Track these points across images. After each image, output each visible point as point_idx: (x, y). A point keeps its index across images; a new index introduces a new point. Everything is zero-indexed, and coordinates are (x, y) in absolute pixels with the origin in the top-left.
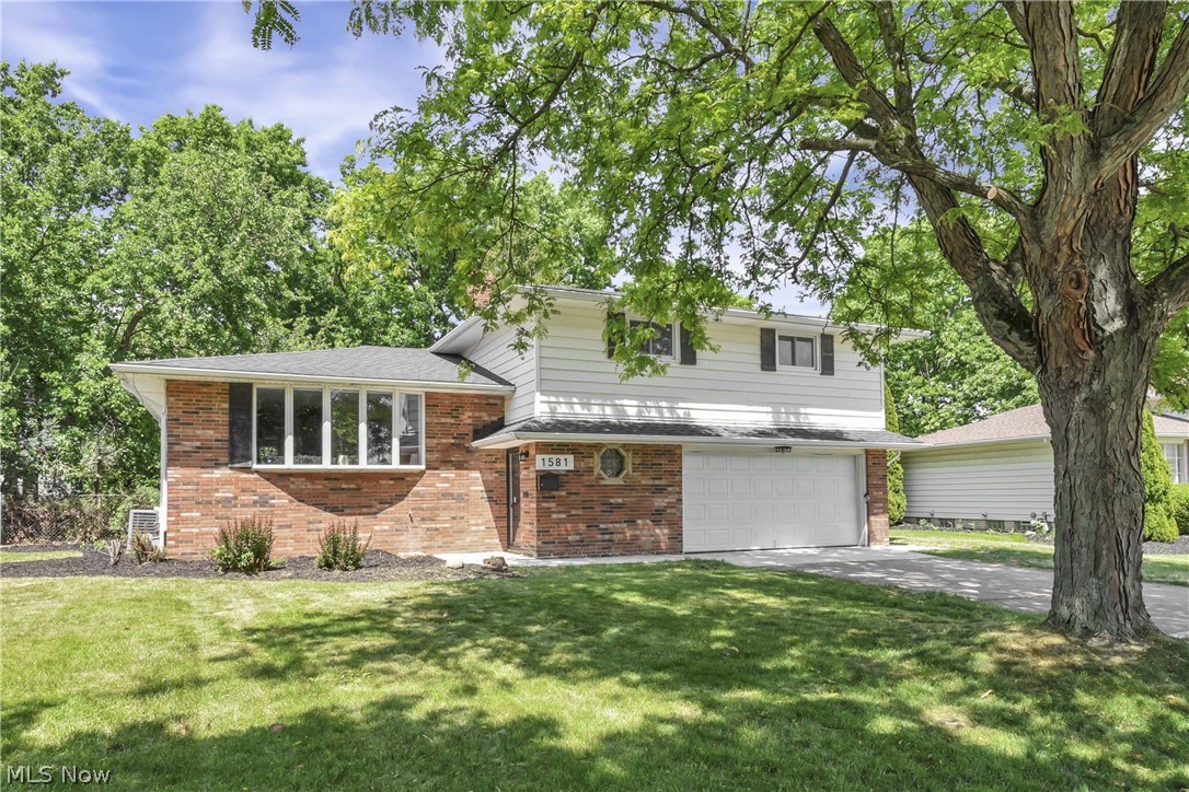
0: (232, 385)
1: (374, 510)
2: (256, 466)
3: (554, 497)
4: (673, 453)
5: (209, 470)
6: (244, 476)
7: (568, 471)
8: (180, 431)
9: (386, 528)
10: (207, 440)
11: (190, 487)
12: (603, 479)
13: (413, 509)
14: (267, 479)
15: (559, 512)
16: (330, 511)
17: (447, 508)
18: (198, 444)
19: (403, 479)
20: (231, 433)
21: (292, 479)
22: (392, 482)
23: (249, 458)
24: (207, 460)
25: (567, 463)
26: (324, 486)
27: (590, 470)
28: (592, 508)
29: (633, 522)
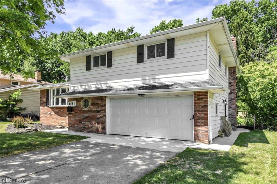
0: (47, 90)
1: (66, 116)
3: (72, 114)
4: (103, 99)
5: (44, 107)
6: (48, 108)
7: (75, 106)
12: (83, 108)
14: (51, 109)
15: (73, 118)
16: (59, 116)
18: (43, 102)
20: (47, 99)
21: (55, 109)
23: (49, 105)
24: (44, 105)
25: (74, 104)
26: (58, 110)
27: (80, 106)
28: (80, 117)
29: (91, 122)
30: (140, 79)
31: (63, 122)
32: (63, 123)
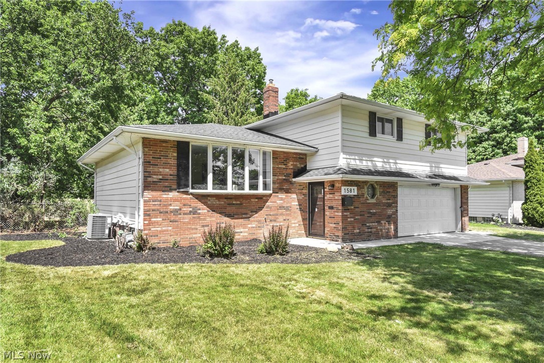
0: (179, 142)
2: (191, 191)
3: (349, 209)
4: (393, 186)
5: (167, 193)
6: (185, 196)
7: (354, 195)
8: (151, 169)
9: (254, 226)
10: (165, 175)
11: (156, 203)
12: (368, 200)
13: (267, 215)
14: (197, 198)
15: (351, 218)
16: (227, 217)
17: (282, 214)
18: (161, 177)
19: (262, 198)
20: (178, 171)
21: (209, 198)
22: (257, 200)
23: (188, 186)
24: (166, 187)
25: (354, 191)
26: (225, 203)
27: (363, 195)
28: (364, 215)
29: (380, 222)
30: (428, 165)
31: (242, 230)
32: (241, 232)
